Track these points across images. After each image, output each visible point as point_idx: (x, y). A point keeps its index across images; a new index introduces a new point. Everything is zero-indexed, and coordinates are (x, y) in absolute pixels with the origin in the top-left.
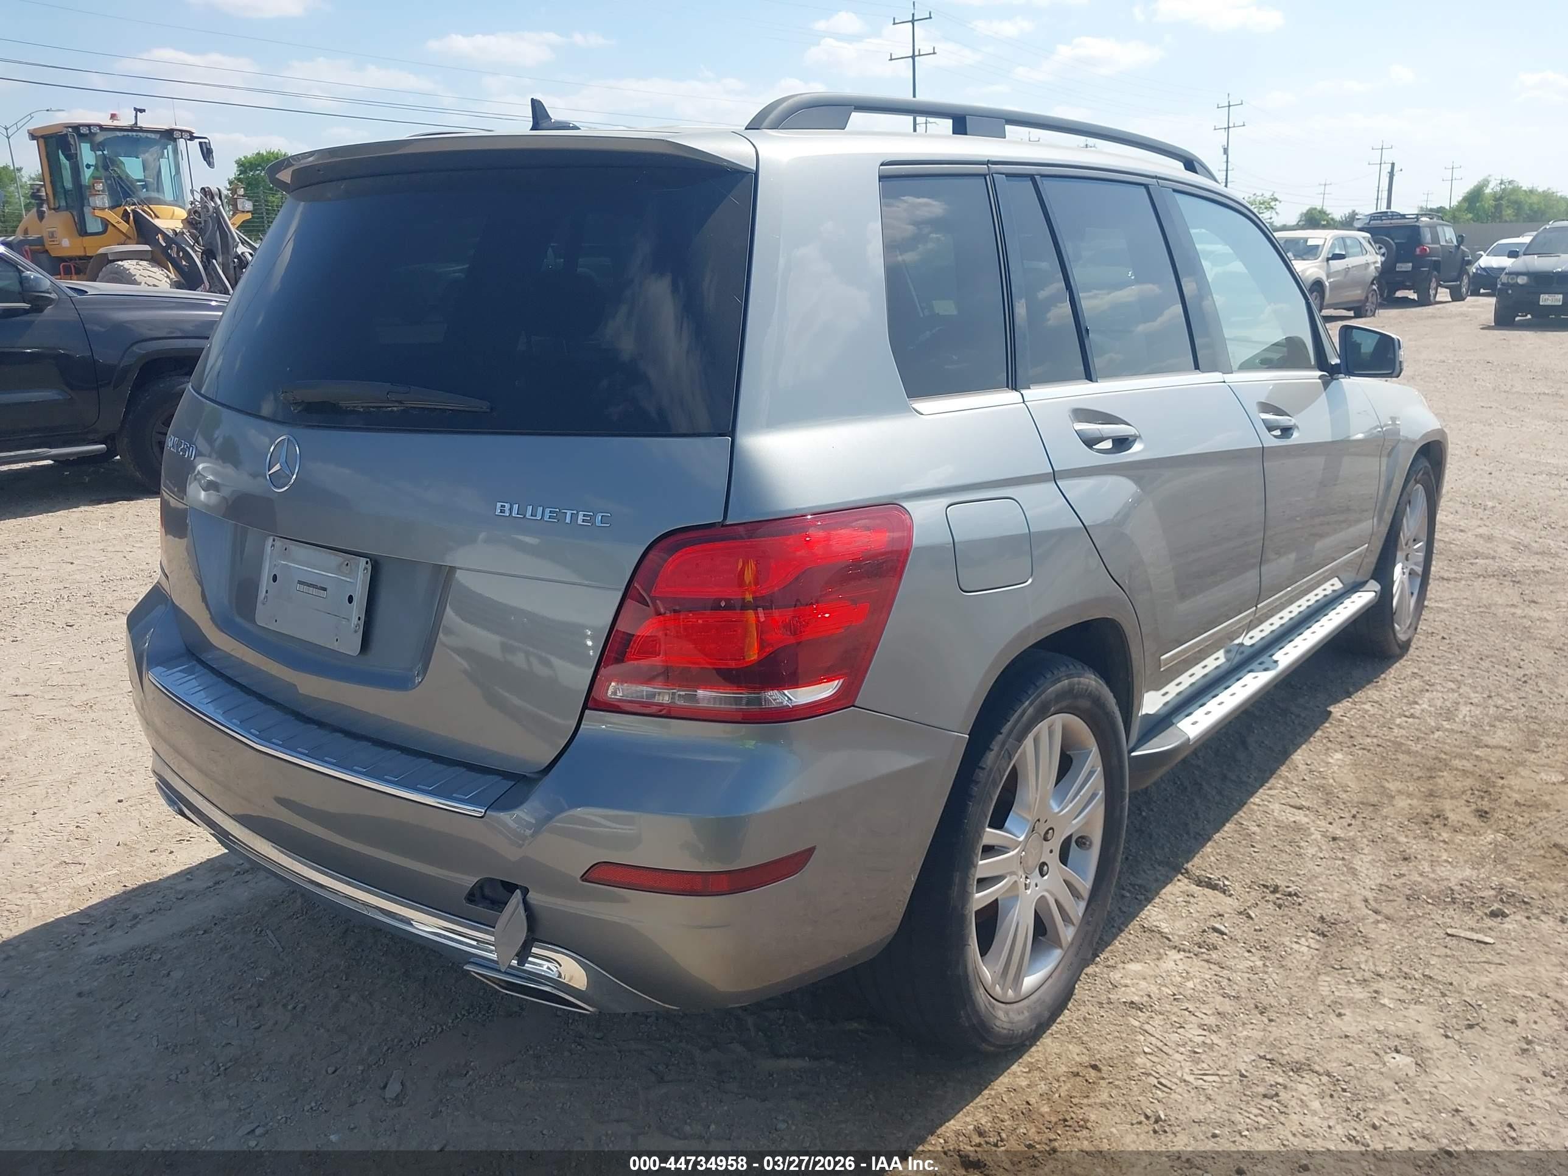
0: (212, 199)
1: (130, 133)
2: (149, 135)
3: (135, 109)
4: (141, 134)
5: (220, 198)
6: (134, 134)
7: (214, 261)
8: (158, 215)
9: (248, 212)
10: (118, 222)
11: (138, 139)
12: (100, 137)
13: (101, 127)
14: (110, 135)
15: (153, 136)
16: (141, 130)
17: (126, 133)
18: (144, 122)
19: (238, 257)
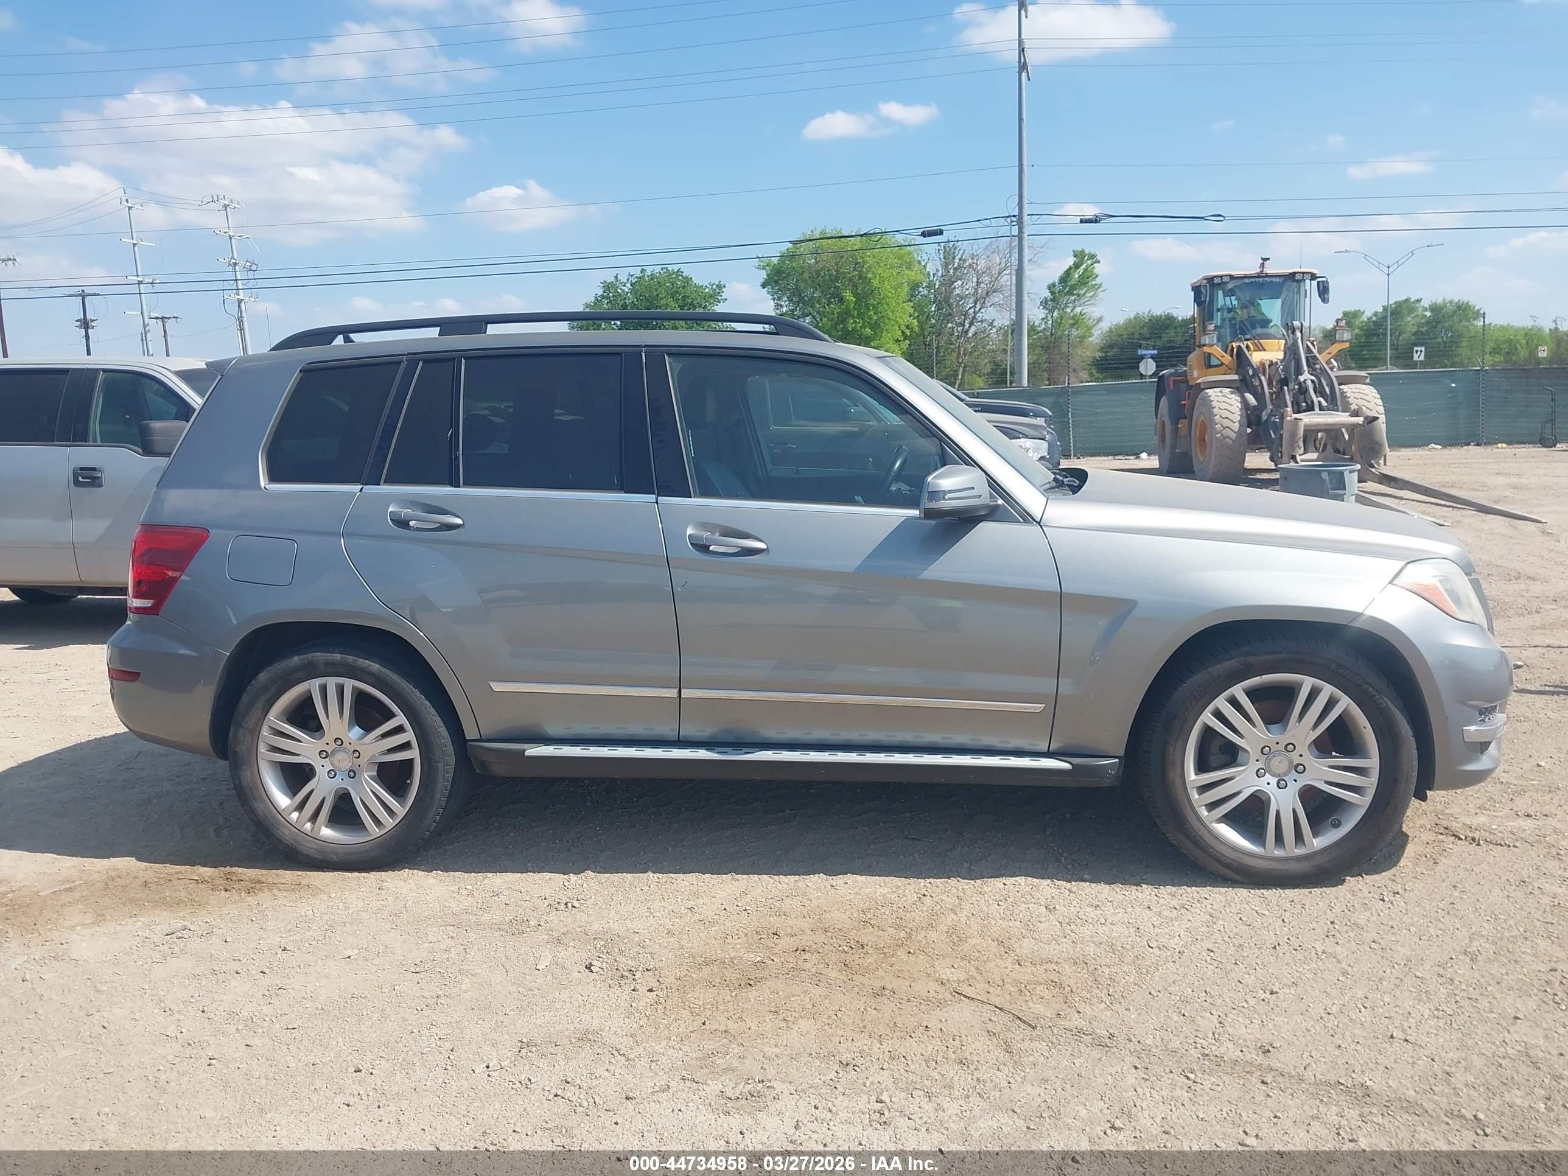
0: (1293, 332)
1: (1257, 280)
2: (1274, 279)
3: (1262, 259)
4: (1267, 279)
5: (1301, 332)
6: (1261, 279)
7: (1286, 388)
8: (1266, 348)
9: (1346, 341)
10: (1223, 356)
11: (1263, 284)
12: (1230, 286)
13: (1232, 277)
14: (1238, 282)
15: (1278, 280)
16: (1267, 276)
17: (1253, 280)
18: (1269, 269)
19: (1300, 384)
